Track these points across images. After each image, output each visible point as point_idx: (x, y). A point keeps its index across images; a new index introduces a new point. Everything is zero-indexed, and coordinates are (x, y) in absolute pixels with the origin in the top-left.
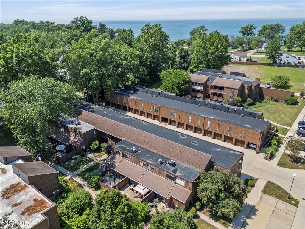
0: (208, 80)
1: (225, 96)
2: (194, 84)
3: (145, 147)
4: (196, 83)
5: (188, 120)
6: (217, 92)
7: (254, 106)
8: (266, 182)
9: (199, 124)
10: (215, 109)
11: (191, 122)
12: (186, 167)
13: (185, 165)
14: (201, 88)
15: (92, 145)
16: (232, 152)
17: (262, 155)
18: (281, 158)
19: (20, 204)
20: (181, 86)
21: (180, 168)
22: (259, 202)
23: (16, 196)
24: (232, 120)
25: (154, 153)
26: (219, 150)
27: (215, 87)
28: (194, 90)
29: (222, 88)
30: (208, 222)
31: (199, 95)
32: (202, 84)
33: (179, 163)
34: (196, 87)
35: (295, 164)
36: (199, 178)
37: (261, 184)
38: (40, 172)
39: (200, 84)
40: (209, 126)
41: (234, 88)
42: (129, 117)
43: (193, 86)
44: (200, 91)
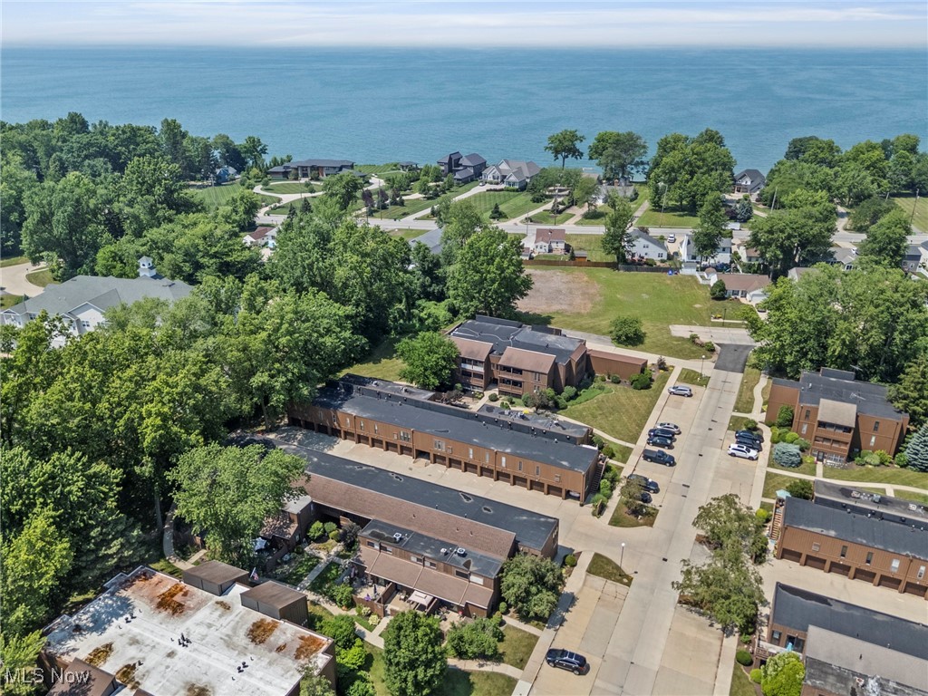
0: (492, 351)
1: (524, 385)
2: (465, 361)
3: (412, 528)
4: (470, 360)
5: (468, 456)
6: (510, 377)
7: (578, 399)
8: (593, 553)
9: (487, 462)
10: (511, 429)
11: (474, 458)
12: (481, 556)
13: (481, 553)
14: (480, 369)
16: (542, 519)
17: (589, 508)
18: (616, 510)
19: (285, 646)
20: (441, 370)
21: (474, 558)
22: (582, 588)
23: (272, 638)
24: (540, 453)
25: (429, 538)
26: (525, 518)
27: (507, 369)
28: (468, 374)
29: (519, 371)
31: (474, 381)
32: (482, 362)
33: (473, 551)
34: (469, 367)
35: (632, 517)
36: (502, 570)
37: (585, 561)
38: (287, 600)
39: (476, 363)
40: (504, 465)
41: (540, 371)
42: (364, 468)
43: (463, 365)
44: (478, 375)
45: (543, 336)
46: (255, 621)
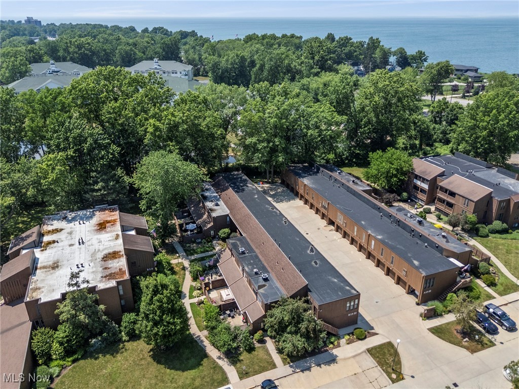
0: (442, 175)
1: (455, 207)
2: (417, 177)
3: (257, 251)
4: (420, 177)
5: (354, 233)
6: (445, 198)
7: (504, 236)
8: (388, 340)
9: (363, 242)
11: (357, 236)
12: (276, 287)
13: (278, 285)
14: (426, 186)
15: (221, 231)
16: (348, 288)
17: (422, 309)
18: (448, 324)
19: (109, 268)
20: (391, 177)
21: (270, 285)
23: (110, 262)
24: (404, 249)
25: (260, 260)
26: (336, 280)
27: (445, 191)
28: (416, 188)
29: (452, 194)
30: (271, 352)
31: (420, 195)
32: (427, 180)
33: (275, 281)
34: (419, 183)
35: (459, 336)
36: (276, 302)
37: (372, 342)
39: (424, 180)
40: (373, 247)
41: (470, 198)
42: (275, 210)
43: (415, 181)
44: (423, 191)
45: (503, 178)
46: (116, 250)
